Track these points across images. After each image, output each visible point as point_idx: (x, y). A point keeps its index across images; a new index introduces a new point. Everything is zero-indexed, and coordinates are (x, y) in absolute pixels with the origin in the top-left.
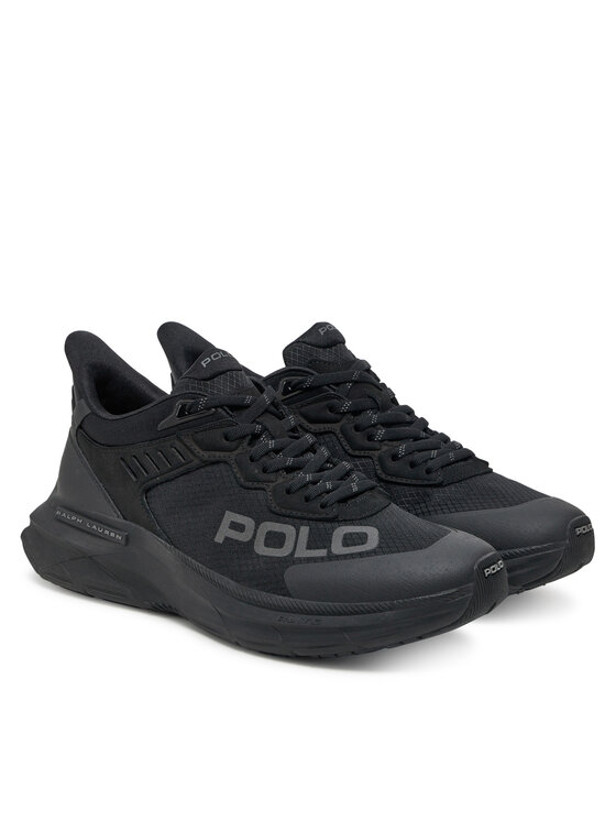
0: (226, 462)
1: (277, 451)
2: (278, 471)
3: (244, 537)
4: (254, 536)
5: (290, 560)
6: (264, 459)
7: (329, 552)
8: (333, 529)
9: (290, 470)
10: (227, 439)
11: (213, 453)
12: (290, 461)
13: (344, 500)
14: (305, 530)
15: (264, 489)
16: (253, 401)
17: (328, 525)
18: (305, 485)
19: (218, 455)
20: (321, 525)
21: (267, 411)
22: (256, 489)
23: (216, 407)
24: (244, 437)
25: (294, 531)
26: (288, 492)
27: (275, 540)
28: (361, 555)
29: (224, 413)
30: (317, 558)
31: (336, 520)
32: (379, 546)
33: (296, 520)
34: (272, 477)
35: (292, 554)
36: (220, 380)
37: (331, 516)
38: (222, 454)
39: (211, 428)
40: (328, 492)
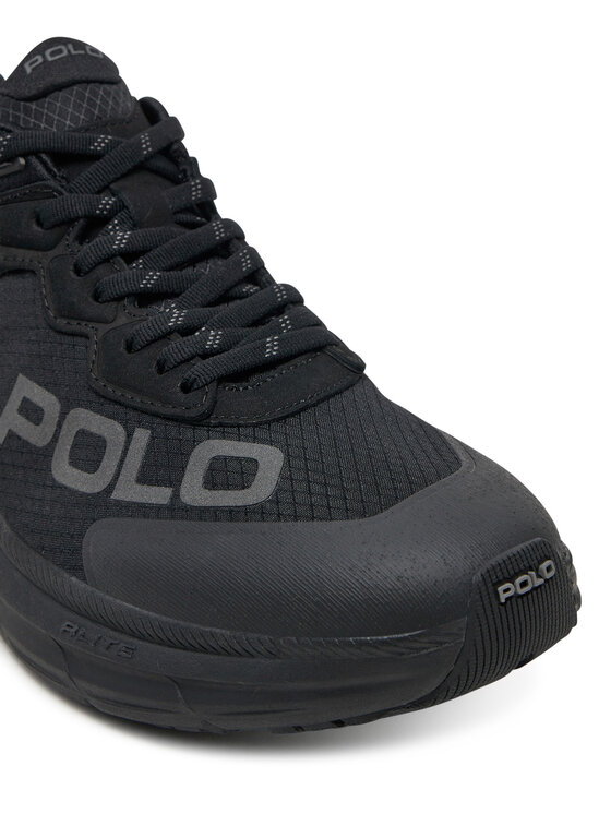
0: (33, 272)
1: (129, 256)
2: (119, 299)
3: (37, 436)
4: (55, 439)
5: (102, 505)
6: (101, 270)
7: (176, 496)
8: (195, 442)
9: (146, 298)
10: (39, 223)
11: (14, 251)
12: (151, 279)
13: (240, 376)
14: (142, 437)
15: (87, 337)
16: (111, 147)
17: (188, 433)
18: (166, 335)
19: (23, 256)
20: (173, 430)
21: (142, 167)
22: (73, 334)
23: (24, 156)
24: (70, 222)
25: (122, 438)
26: (129, 347)
27: (88, 452)
28: (232, 514)
29: (40, 167)
30: (150, 507)
31: (204, 423)
32: (276, 499)
33: (130, 414)
34: (107, 310)
35: (110, 489)
36: (57, 101)
37: (193, 413)
38: (29, 254)
39: (15, 200)
40: (205, 355)
